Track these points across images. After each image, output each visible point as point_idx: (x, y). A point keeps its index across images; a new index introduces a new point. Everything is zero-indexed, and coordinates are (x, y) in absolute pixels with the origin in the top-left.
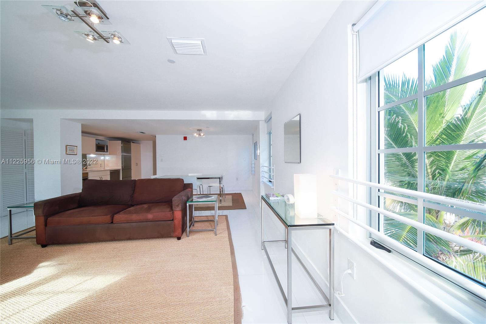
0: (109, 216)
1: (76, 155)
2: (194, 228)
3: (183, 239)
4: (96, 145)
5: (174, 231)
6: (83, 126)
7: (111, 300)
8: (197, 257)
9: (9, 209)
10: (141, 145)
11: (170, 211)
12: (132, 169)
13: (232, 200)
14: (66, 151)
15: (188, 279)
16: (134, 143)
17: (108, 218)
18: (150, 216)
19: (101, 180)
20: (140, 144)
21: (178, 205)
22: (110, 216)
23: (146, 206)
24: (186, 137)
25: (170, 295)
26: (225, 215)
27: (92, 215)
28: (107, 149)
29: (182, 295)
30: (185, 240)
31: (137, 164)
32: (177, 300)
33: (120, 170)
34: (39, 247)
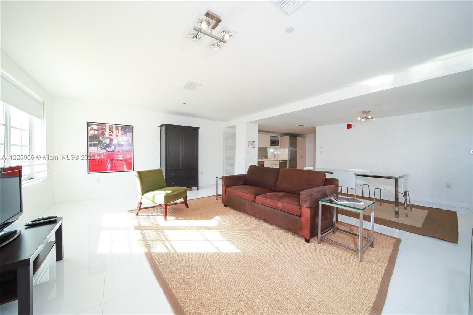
0: (253, 195)
1: (254, 147)
2: (333, 237)
3: (312, 244)
4: (271, 140)
5: (301, 229)
6: (259, 126)
7: (225, 265)
8: (316, 275)
9: (217, 179)
11: (297, 206)
12: (297, 160)
13: (425, 220)
14: (249, 145)
15: (288, 297)
16: (300, 137)
17: (250, 197)
18: (280, 205)
19: (272, 168)
20: (305, 138)
21: (306, 200)
23: (281, 194)
24: (351, 124)
25: (261, 299)
26: (396, 238)
27: (245, 192)
28: (278, 144)
29: (271, 310)
30: (313, 245)
31: (302, 156)
32: (262, 310)
33: (287, 161)
34: (222, 206)
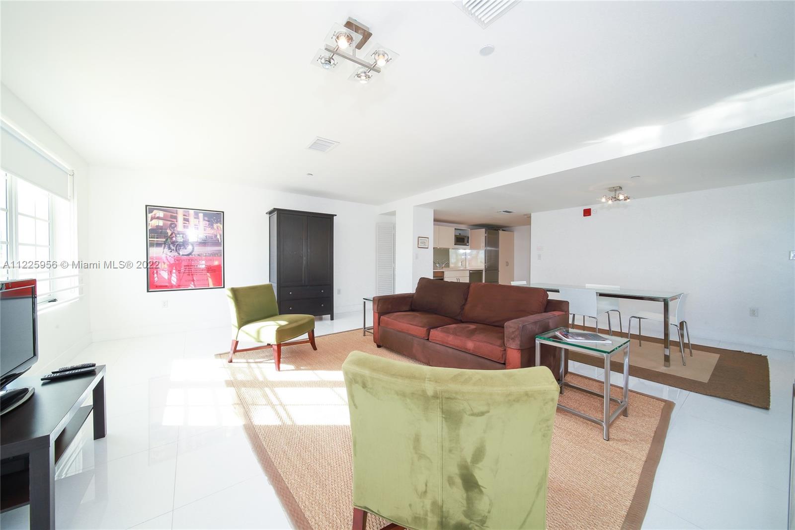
1: (427, 248)
4: (455, 236)
6: (435, 212)
9: (365, 300)
10: (515, 233)
11: (500, 346)
12: (499, 270)
13: (715, 369)
14: (418, 244)
16: (503, 231)
17: (421, 331)
18: (470, 345)
20: (513, 232)
21: (515, 337)
22: (426, 329)
24: (590, 209)
26: (665, 401)
27: (411, 323)
28: (468, 242)
31: (507, 262)
33: (482, 270)
34: (374, 346)
